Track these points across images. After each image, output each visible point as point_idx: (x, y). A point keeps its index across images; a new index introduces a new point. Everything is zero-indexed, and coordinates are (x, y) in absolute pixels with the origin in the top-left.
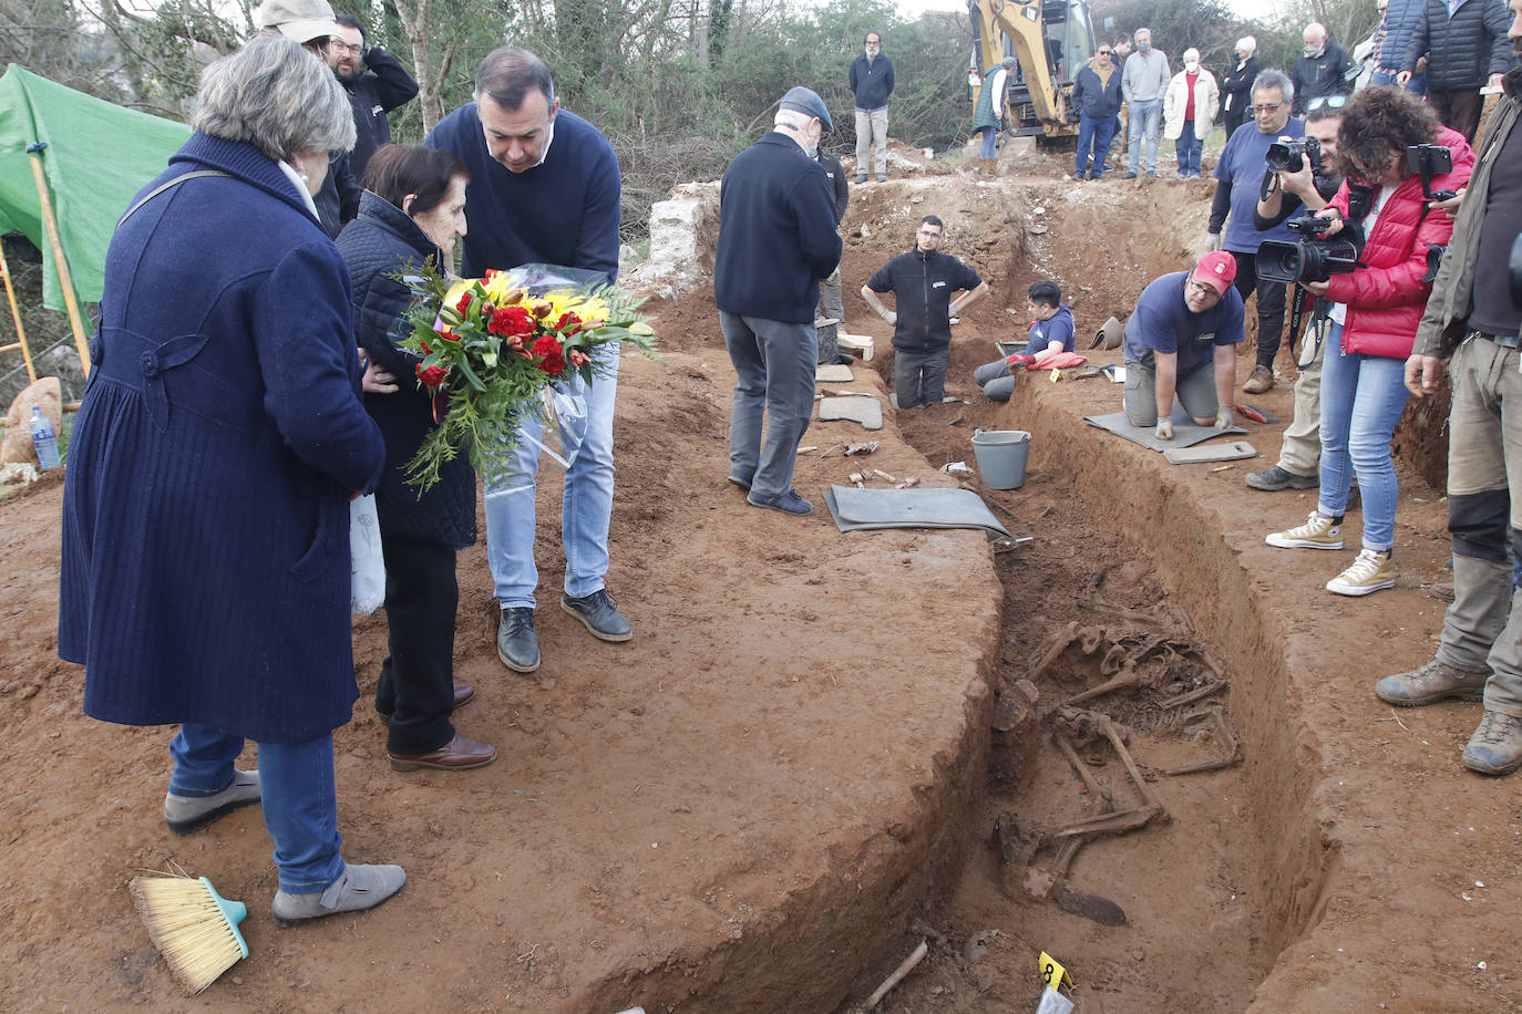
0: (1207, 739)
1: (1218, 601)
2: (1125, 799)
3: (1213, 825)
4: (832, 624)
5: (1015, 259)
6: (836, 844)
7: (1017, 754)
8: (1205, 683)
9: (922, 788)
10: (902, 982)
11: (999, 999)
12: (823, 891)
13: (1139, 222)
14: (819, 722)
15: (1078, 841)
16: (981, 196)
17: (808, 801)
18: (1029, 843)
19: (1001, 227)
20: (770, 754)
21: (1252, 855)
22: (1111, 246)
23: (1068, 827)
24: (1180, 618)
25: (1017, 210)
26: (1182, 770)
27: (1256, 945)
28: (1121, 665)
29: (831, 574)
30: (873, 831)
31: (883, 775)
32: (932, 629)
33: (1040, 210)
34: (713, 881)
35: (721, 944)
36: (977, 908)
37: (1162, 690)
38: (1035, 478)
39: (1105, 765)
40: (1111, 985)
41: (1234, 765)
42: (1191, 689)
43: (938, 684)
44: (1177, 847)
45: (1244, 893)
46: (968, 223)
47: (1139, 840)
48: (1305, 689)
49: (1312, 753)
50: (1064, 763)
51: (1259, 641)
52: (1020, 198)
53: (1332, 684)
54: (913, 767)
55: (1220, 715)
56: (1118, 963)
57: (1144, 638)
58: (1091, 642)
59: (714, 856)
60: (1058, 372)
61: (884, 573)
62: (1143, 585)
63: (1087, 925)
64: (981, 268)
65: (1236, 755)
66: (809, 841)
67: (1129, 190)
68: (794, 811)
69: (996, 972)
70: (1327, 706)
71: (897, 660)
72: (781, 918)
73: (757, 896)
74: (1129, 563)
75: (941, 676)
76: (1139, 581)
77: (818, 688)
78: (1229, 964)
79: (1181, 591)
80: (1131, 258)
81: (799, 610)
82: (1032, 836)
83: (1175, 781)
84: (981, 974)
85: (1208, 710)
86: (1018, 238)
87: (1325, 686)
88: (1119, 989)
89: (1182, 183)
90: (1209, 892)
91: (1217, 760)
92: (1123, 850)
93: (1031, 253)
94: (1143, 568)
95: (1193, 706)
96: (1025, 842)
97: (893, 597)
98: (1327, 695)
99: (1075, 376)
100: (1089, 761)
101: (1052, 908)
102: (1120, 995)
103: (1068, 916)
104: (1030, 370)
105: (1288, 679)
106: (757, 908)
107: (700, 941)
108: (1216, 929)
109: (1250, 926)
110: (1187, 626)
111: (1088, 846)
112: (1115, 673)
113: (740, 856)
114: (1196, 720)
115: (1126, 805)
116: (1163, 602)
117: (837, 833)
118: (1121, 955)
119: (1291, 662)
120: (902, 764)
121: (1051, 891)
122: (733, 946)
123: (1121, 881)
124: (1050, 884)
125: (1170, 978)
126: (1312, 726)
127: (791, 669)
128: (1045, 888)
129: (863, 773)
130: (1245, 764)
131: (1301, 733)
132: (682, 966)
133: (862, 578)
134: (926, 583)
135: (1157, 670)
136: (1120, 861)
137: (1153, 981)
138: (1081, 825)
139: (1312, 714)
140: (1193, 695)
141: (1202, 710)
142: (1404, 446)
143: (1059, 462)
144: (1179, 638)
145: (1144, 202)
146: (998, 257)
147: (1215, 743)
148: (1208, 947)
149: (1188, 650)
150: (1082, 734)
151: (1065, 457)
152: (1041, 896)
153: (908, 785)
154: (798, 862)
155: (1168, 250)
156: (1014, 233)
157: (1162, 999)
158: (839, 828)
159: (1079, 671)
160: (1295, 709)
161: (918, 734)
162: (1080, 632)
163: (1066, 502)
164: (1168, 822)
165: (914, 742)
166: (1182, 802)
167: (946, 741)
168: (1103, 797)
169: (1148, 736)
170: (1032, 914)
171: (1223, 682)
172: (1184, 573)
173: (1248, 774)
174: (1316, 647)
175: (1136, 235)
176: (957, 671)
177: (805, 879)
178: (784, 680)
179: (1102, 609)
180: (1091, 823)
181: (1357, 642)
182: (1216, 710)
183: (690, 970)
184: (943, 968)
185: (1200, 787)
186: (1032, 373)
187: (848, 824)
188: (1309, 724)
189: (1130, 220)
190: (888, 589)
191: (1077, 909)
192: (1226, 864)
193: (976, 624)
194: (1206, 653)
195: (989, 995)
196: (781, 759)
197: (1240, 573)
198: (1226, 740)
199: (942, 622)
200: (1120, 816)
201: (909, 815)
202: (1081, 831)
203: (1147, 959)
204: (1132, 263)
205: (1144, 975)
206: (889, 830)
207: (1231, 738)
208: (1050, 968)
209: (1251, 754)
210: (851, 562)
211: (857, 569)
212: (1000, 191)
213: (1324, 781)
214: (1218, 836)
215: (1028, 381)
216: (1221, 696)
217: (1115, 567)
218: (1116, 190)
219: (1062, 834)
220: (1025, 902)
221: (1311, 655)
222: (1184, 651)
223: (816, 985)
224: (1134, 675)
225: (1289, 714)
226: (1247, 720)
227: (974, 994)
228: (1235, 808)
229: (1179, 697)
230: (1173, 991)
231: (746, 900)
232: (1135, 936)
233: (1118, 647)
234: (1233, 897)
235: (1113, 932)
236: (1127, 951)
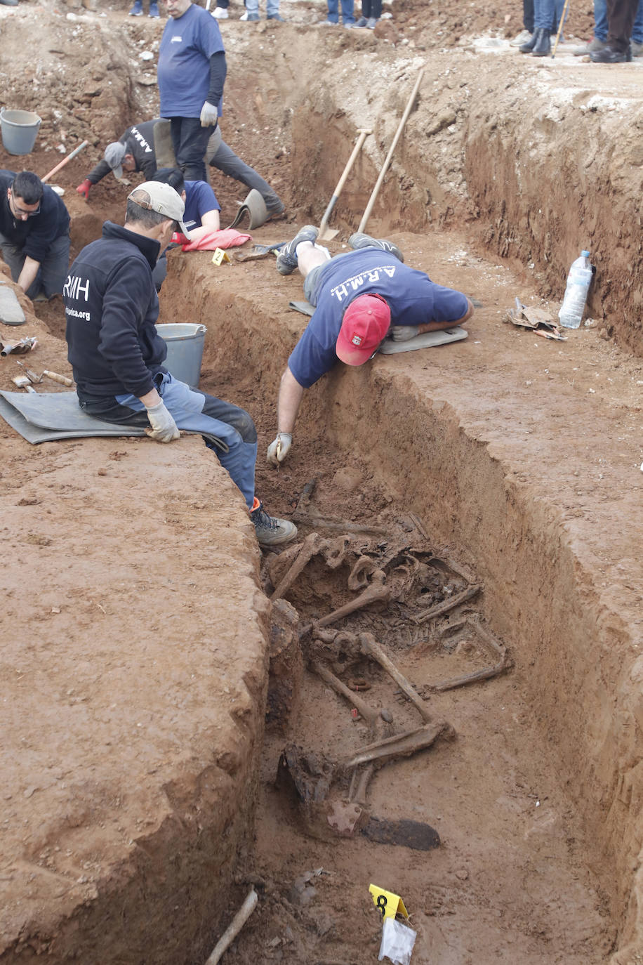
0: (469, 649)
1: (460, 500)
2: (404, 720)
3: (496, 737)
4: (72, 548)
5: (123, 115)
6: (171, 782)
7: (286, 682)
8: (455, 591)
9: (241, 713)
10: (236, 940)
11: (340, 941)
12: (169, 835)
13: (265, 75)
14: (102, 654)
15: (370, 769)
16: (75, 33)
17: (122, 740)
18: (322, 776)
19: (104, 75)
20: (57, 696)
21: (544, 760)
22: (235, 103)
23: (357, 755)
24: (412, 526)
25: (120, 54)
26: (454, 683)
27: (573, 845)
28: (370, 578)
29: (42, 492)
30: (204, 764)
31: (196, 703)
32: (187, 544)
33: (147, 55)
34: (44, 841)
35: (77, 909)
36: (278, 855)
37: (410, 603)
38: (210, 379)
39: (369, 689)
40: (443, 909)
41: (505, 672)
42: (441, 599)
43: (220, 601)
44: (468, 763)
45: (547, 798)
46: (61, 68)
47: (428, 761)
48: (596, 573)
49: (618, 634)
50: (327, 690)
51: (526, 535)
52: (121, 37)
53: (619, 566)
54: (227, 690)
55: (478, 623)
56: (443, 886)
57: (382, 548)
58: (335, 555)
59: (38, 813)
60: (223, 252)
61: (106, 486)
62: (360, 492)
63: (402, 853)
64: (83, 127)
65: (506, 661)
66: (140, 782)
67: (251, 35)
68: (111, 752)
69: (332, 911)
70: (621, 587)
71: (164, 580)
72: (131, 870)
73: (99, 851)
74: (343, 470)
75: (220, 594)
76: (356, 489)
77: (85, 618)
78: (551, 868)
79: (408, 496)
80: (260, 119)
81: (25, 534)
82: (325, 768)
83: (447, 697)
84: (316, 917)
85: (464, 620)
86: (124, 89)
87: (613, 568)
88: (452, 911)
89: (313, 30)
90: (513, 803)
91: (488, 670)
92: (414, 773)
93: (141, 110)
94: (359, 474)
95: (447, 617)
96: (318, 776)
97: (129, 514)
98: (617, 577)
99: (241, 257)
100: (353, 687)
101: (361, 841)
102: (456, 917)
103: (380, 847)
104: (185, 252)
105: (574, 566)
106: (104, 864)
107: (50, 909)
108: (530, 836)
109: (564, 827)
110: (420, 533)
111: (379, 774)
112: (365, 587)
113: (69, 809)
114: (453, 631)
115: (404, 727)
116: (386, 511)
117: (168, 770)
118: (444, 878)
119: (576, 548)
120: (213, 688)
121: (358, 823)
122: (86, 909)
123: (422, 804)
124: (358, 815)
125: (498, 892)
126: (613, 608)
127: (46, 599)
128: (351, 821)
129: (174, 703)
130: (516, 670)
131: (603, 616)
132: (34, 943)
133: (83, 494)
134: (160, 496)
135: (403, 583)
136: (415, 784)
137: (483, 898)
138: (370, 750)
139: (610, 596)
140: (445, 605)
141: (457, 620)
142: (617, 328)
143: (237, 360)
144: (420, 545)
145: (271, 51)
146: (103, 112)
147: (478, 653)
148: (528, 855)
149: (431, 557)
150: (343, 657)
151: (245, 354)
152: (348, 830)
153: (226, 711)
154: (133, 807)
155: (319, 109)
156: (120, 83)
157: (498, 913)
158: (169, 764)
159: (322, 589)
160: (587, 595)
161: (221, 656)
162: (321, 545)
163: (252, 405)
164: (453, 738)
165: (217, 664)
166: (461, 717)
167: (251, 661)
168: (384, 719)
169: (407, 653)
170: (341, 851)
171: (476, 587)
172: (410, 475)
173: (521, 679)
174: (594, 531)
175: (264, 91)
176: (235, 587)
177: (149, 824)
178: (42, 613)
179: (322, 523)
180: (377, 748)
181: (631, 523)
182: (472, 619)
183: (44, 946)
184: (277, 918)
185: (475, 699)
186: (188, 256)
187: (176, 759)
188: (610, 606)
189: (256, 72)
190: (118, 504)
191: (389, 838)
192: (521, 773)
193: (234, 536)
194: (450, 559)
195: (330, 938)
196: (73, 699)
197: (489, 464)
198: (489, 647)
199: (197, 536)
200: (406, 737)
201: (235, 743)
202: (371, 756)
203: (471, 876)
204: (262, 126)
205: (472, 894)
206: (218, 761)
207: (495, 644)
208: (382, 901)
209: (523, 656)
210: (61, 477)
211: (75, 484)
212: (98, 28)
213: (638, 659)
214: (506, 746)
215: (185, 264)
216: (475, 603)
217: (325, 475)
218: (236, 35)
219: (353, 763)
220: (331, 840)
221: (592, 540)
222: (427, 559)
223: (162, 951)
224: (384, 588)
225: (582, 601)
226: (512, 623)
227: (314, 939)
228: (515, 716)
229: (429, 610)
230: (506, 904)
231: (88, 856)
232: (453, 856)
233: (364, 558)
234: (538, 803)
235: (429, 857)
236: (450, 872)
